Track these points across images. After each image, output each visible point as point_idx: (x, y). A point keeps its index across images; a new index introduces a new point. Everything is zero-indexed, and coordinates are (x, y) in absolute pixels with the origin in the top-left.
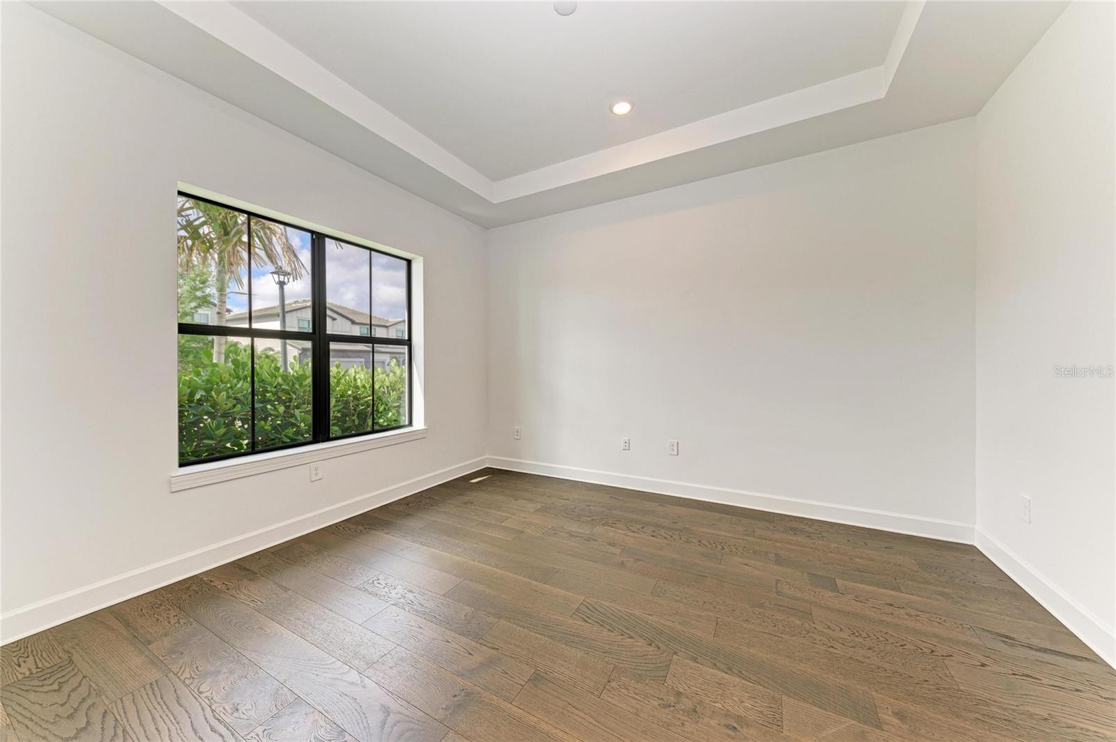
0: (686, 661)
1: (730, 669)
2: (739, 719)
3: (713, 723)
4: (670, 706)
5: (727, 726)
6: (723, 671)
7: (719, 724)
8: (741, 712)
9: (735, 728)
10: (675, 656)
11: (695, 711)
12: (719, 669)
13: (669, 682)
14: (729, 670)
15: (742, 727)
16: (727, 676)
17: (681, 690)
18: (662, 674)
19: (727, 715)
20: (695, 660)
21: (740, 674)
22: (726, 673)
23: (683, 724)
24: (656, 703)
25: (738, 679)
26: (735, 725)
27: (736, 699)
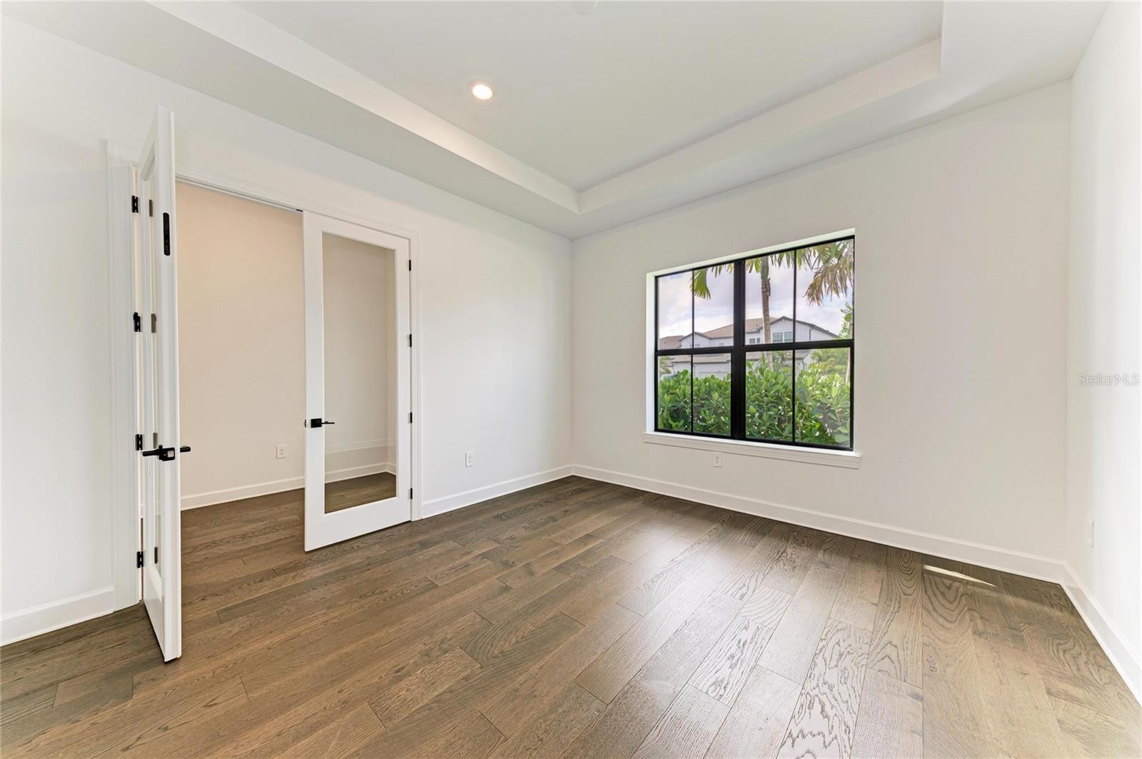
0: (469, 671)
1: (439, 702)
2: (400, 679)
3: (412, 661)
4: (441, 643)
5: (403, 668)
6: (441, 694)
7: (408, 664)
8: (402, 684)
9: (398, 672)
10: (479, 665)
11: (426, 655)
12: (445, 692)
13: (458, 650)
14: (438, 700)
15: (394, 677)
16: (436, 693)
17: (447, 655)
18: (468, 650)
19: (408, 674)
20: (466, 678)
21: (427, 707)
22: (437, 696)
23: (425, 644)
24: (449, 636)
25: (426, 701)
26: (398, 674)
27: (413, 687)
